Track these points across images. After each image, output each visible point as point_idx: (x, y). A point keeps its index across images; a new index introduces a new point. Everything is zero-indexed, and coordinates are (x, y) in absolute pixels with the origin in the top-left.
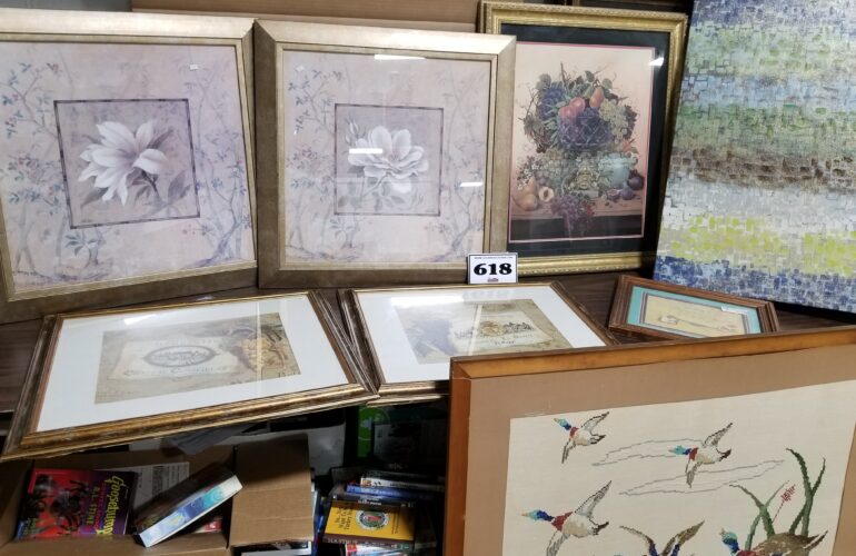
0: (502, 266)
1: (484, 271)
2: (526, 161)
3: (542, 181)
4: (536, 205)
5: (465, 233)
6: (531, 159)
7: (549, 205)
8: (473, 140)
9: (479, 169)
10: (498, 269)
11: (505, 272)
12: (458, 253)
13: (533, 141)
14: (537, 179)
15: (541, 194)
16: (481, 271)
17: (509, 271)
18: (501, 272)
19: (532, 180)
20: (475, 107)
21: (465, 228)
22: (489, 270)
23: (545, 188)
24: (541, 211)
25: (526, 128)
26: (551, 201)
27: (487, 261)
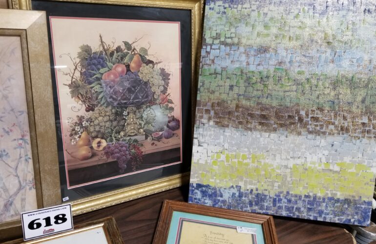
0: (57, 218)
1: (39, 225)
2: (76, 120)
3: (93, 135)
4: (90, 154)
5: (16, 194)
6: (81, 119)
7: (103, 152)
8: (12, 110)
9: (23, 136)
10: (53, 221)
11: (60, 221)
12: (12, 212)
13: (80, 102)
14: (89, 133)
15: (94, 145)
16: (35, 226)
17: (64, 220)
18: (56, 223)
19: (84, 135)
20: (9, 80)
21: (15, 190)
22: (43, 223)
23: (98, 140)
24: (95, 158)
25: (73, 93)
26: (104, 148)
27: (41, 216)
